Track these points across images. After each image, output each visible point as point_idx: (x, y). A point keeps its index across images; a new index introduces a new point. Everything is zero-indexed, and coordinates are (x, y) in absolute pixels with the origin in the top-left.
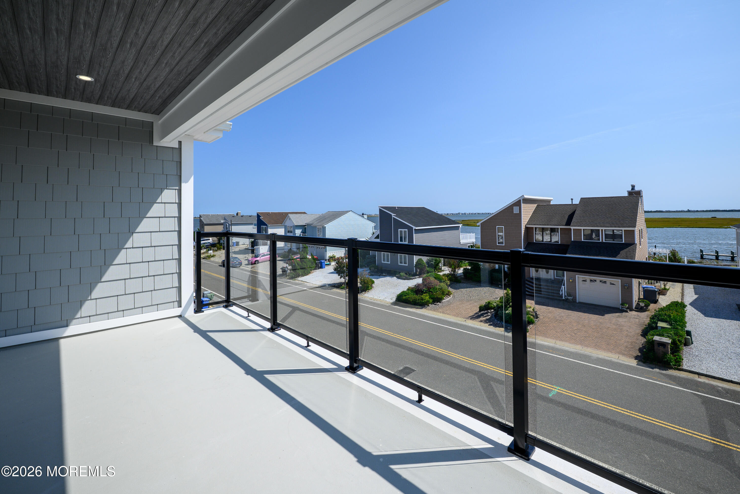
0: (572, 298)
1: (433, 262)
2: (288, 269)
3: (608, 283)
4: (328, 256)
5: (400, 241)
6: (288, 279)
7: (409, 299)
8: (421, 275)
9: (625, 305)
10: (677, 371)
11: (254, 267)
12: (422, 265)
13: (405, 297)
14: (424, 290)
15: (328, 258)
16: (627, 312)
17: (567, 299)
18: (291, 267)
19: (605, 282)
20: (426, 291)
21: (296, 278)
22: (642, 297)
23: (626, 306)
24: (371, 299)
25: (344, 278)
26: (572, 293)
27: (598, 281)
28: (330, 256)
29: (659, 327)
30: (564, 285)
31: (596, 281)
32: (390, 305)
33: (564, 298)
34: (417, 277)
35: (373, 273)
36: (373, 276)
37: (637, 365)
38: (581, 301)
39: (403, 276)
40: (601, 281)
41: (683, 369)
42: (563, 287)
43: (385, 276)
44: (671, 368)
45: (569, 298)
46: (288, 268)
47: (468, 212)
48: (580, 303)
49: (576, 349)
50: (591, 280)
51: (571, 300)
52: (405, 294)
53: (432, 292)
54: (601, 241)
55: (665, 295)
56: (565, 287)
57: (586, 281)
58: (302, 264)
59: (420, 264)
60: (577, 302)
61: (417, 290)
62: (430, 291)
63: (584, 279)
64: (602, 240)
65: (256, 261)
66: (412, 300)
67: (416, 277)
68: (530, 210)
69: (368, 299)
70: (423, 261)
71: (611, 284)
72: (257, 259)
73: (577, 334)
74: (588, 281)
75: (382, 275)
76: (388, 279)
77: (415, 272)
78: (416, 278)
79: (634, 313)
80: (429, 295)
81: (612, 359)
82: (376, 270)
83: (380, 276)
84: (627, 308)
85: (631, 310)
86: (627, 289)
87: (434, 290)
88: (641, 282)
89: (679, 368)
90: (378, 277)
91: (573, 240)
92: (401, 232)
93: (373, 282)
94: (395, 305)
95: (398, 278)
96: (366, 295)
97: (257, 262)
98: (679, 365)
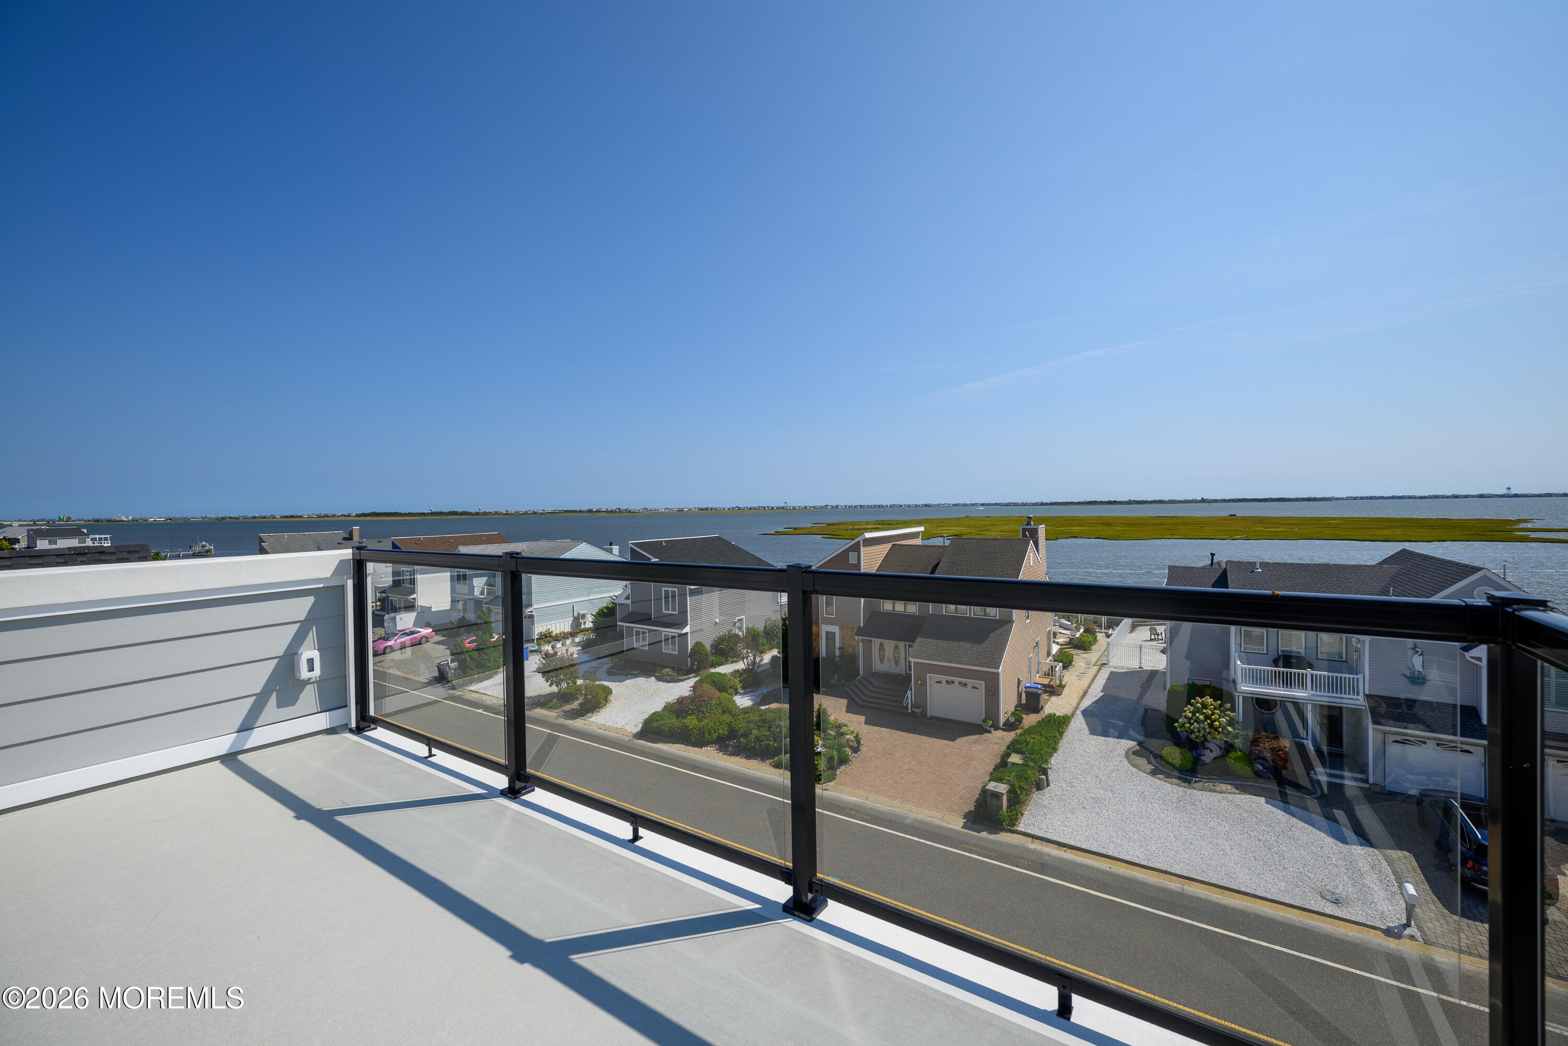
0: (920, 710)
1: (724, 645)
2: (450, 669)
3: (969, 686)
4: (536, 633)
5: (665, 610)
6: (449, 689)
7: (663, 728)
8: (700, 670)
9: (988, 721)
10: (1009, 834)
11: (381, 661)
12: (701, 653)
13: (656, 724)
14: (690, 709)
15: (536, 637)
16: (989, 732)
17: (914, 712)
18: (456, 663)
19: (966, 684)
20: (692, 710)
21: (466, 685)
22: (1024, 702)
23: (988, 723)
24: (600, 729)
25: (557, 686)
26: (920, 704)
27: (956, 683)
28: (541, 633)
29: (1009, 763)
30: (911, 690)
31: (953, 682)
32: (630, 738)
33: (910, 711)
34: (692, 675)
35: (615, 671)
36: (615, 675)
37: (962, 827)
38: (934, 714)
39: (668, 675)
40: (960, 683)
41: (1017, 830)
42: (909, 692)
43: (636, 676)
44: (1004, 830)
45: (917, 710)
46: (449, 667)
47: (843, 504)
48: (932, 718)
49: (892, 807)
50: (947, 681)
51: (919, 714)
52: (658, 718)
53: (703, 712)
54: (968, 615)
55: (1060, 695)
56: (911, 693)
57: (941, 683)
58: (479, 657)
59: (698, 651)
60: (928, 716)
61: (679, 708)
62: (699, 711)
63: (939, 680)
64: (970, 613)
65: (385, 648)
66: (666, 730)
67: (690, 676)
68: (877, 556)
69: (595, 728)
70: (703, 646)
71: (973, 688)
72: (389, 644)
73: (904, 778)
74: (944, 682)
75: (631, 674)
76: (641, 681)
77: (689, 665)
78: (690, 678)
79: (999, 733)
80: (697, 718)
81: (934, 820)
82: (623, 662)
83: (626, 675)
84: (991, 727)
85: (997, 728)
86: (992, 696)
87: (707, 709)
88: (1021, 679)
89: (1013, 829)
90: (624, 677)
91: (931, 612)
92: (667, 592)
93: (608, 691)
94: (639, 739)
95: (659, 679)
96: (593, 719)
97: (388, 650)
98: (1014, 825)
